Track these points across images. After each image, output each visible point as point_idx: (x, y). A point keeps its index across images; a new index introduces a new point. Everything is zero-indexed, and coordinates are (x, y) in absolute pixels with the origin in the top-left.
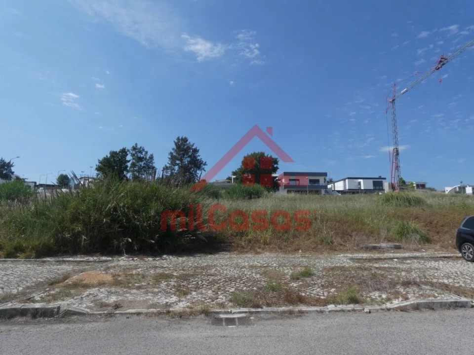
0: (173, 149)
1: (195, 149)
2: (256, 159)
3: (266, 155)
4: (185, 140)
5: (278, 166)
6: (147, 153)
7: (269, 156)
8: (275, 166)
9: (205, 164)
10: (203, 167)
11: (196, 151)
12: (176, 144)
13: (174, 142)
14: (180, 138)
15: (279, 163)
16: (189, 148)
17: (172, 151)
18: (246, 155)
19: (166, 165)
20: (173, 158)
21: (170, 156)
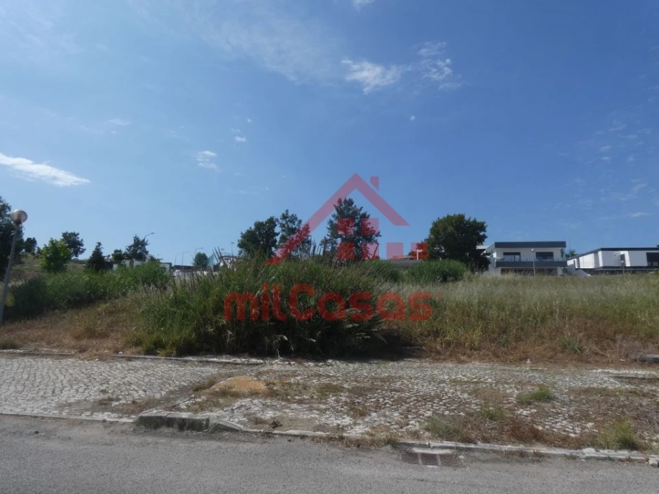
0: (334, 216)
1: (363, 214)
2: (452, 225)
3: (467, 218)
4: (349, 203)
5: (486, 234)
6: (300, 222)
7: (472, 220)
8: (482, 234)
9: (378, 235)
10: (376, 238)
11: (364, 217)
12: (337, 209)
14: (343, 200)
15: (487, 229)
16: (356, 213)
18: (435, 220)
19: (325, 238)
20: (334, 228)
21: (329, 226)
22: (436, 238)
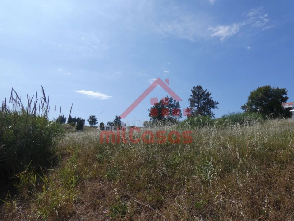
0: (191, 96)
1: (207, 93)
2: (262, 93)
3: (272, 88)
4: (199, 88)
6: (175, 101)
7: (275, 88)
8: (284, 96)
9: (217, 103)
10: (216, 105)
11: (208, 94)
12: (193, 92)
13: (192, 90)
14: (196, 87)
15: (287, 93)
16: (204, 93)
17: (191, 98)
18: (252, 91)
19: (187, 108)
20: (192, 102)
21: (190, 102)
22: (252, 101)
